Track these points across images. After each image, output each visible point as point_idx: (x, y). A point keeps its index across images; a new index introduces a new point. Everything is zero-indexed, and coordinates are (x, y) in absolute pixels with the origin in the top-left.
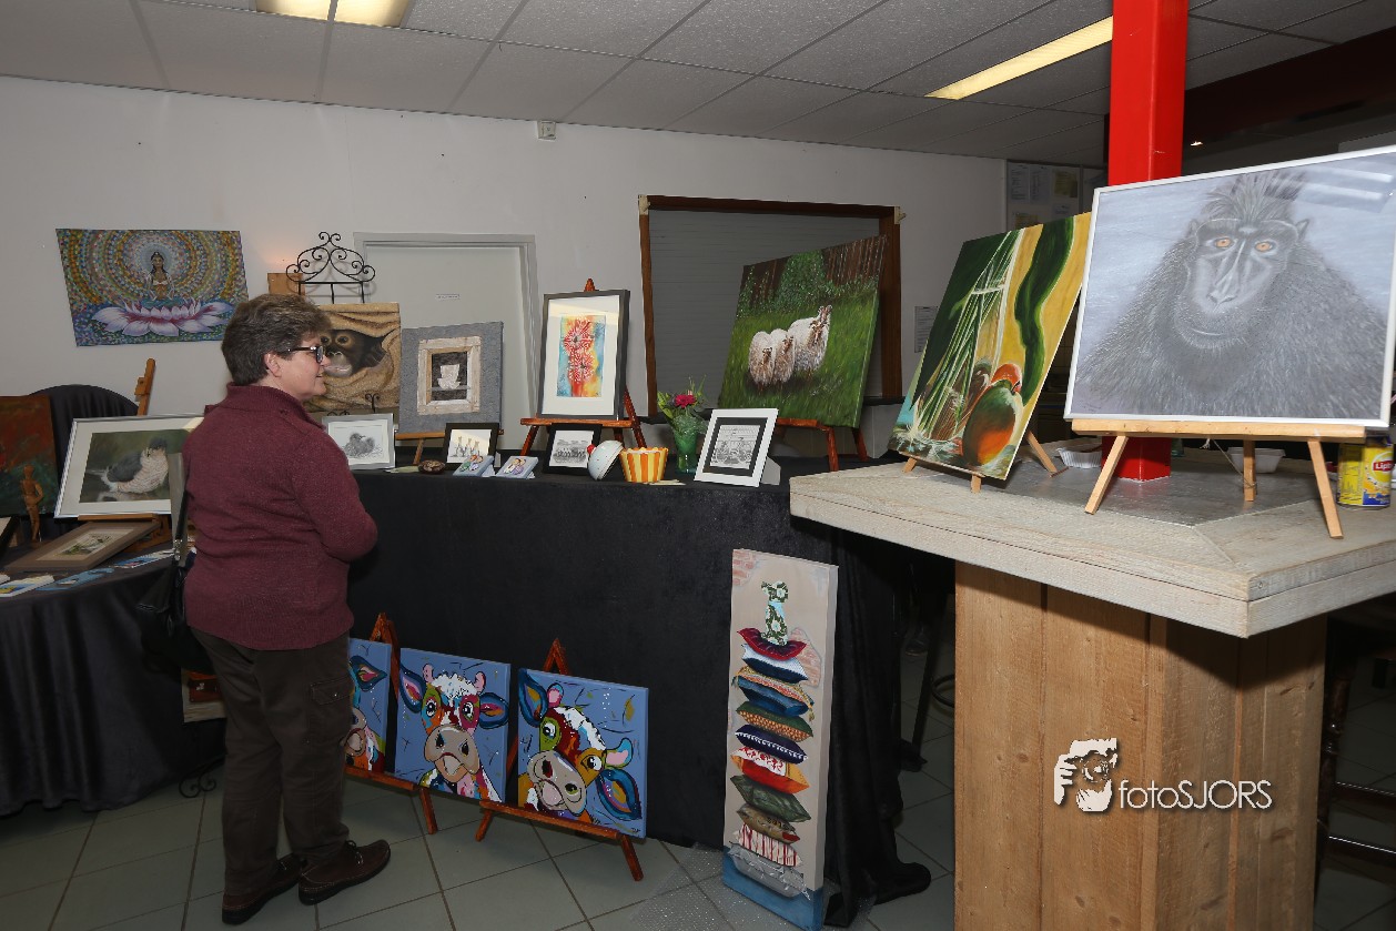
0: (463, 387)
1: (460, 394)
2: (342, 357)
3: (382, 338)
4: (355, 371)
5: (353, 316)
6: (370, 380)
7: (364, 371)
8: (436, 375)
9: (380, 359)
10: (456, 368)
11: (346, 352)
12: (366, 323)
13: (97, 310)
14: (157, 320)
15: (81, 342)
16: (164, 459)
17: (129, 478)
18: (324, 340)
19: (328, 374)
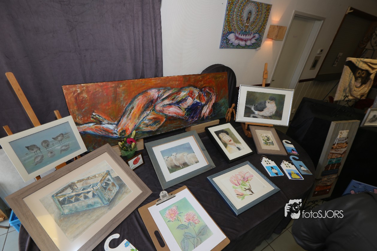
3: (372, 73)
4: (361, 85)
6: (364, 89)
7: (364, 86)
11: (362, 78)
13: (229, 34)
14: (242, 40)
15: (222, 47)
16: (275, 105)
17: (261, 110)
18: (359, 73)
19: (355, 86)
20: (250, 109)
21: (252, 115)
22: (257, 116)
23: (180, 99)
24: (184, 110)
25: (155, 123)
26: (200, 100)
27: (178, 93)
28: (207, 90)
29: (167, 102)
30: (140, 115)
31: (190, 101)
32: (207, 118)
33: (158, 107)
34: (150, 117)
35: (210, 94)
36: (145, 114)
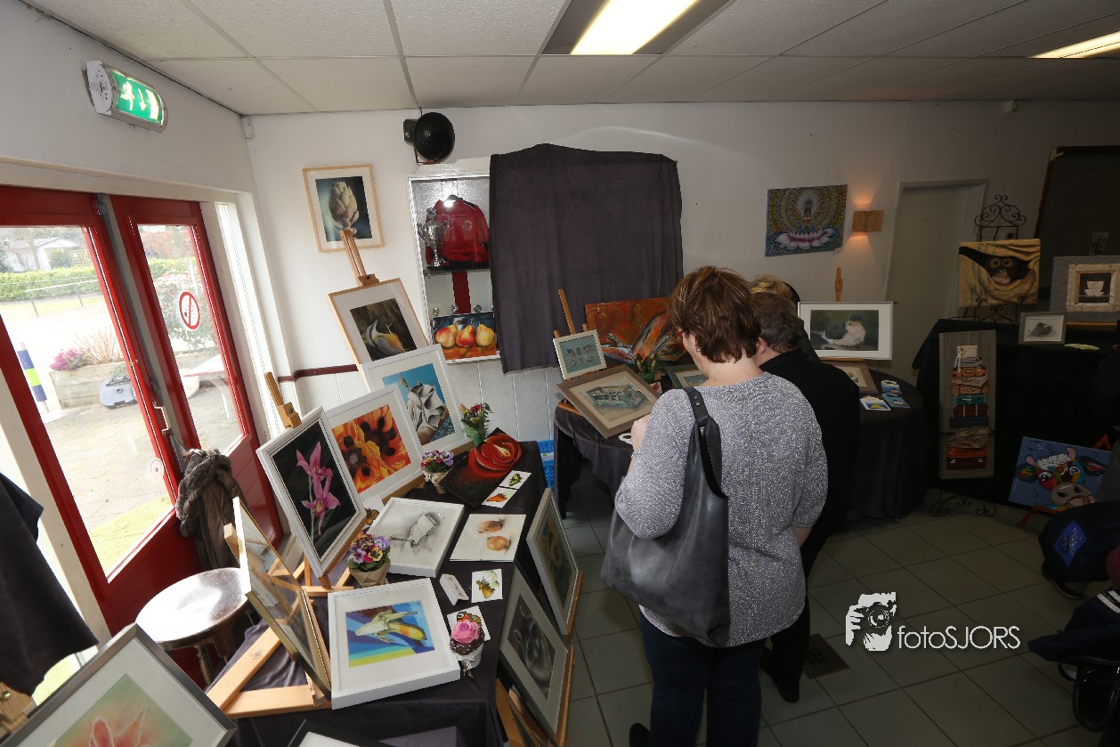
0: (1106, 296)
1: (1103, 299)
2: (1005, 273)
3: (1030, 261)
4: (1012, 281)
5: (1014, 248)
6: (1021, 287)
7: (1018, 282)
8: (1083, 287)
9: (1026, 274)
10: (1101, 283)
11: (1008, 270)
12: (1021, 252)
13: (777, 236)
14: (803, 240)
15: (768, 254)
16: (862, 327)
17: (840, 337)
18: (995, 263)
19: (996, 283)
20: (820, 336)
21: (823, 346)
22: (832, 347)
30: (658, 340)
34: (669, 343)
36: (664, 340)
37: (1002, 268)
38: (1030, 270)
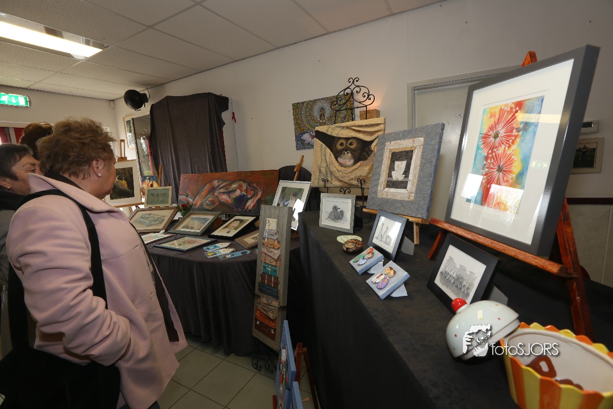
0: (406, 180)
1: (402, 185)
2: (350, 154)
3: (372, 142)
4: (355, 163)
5: (357, 129)
6: (362, 169)
7: (359, 164)
8: (391, 168)
9: (369, 155)
10: (404, 163)
11: (353, 151)
12: (364, 132)
13: (302, 135)
15: (297, 148)
18: (342, 144)
19: (341, 165)
23: (231, 189)
24: (232, 199)
25: (212, 204)
26: (246, 193)
27: (231, 184)
28: (255, 185)
29: (222, 190)
31: (238, 193)
32: (250, 210)
33: (216, 194)
34: (210, 199)
35: (257, 189)
36: (208, 196)
37: (346, 149)
38: (372, 151)
